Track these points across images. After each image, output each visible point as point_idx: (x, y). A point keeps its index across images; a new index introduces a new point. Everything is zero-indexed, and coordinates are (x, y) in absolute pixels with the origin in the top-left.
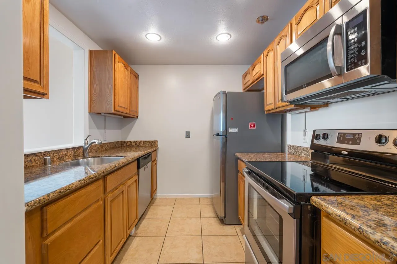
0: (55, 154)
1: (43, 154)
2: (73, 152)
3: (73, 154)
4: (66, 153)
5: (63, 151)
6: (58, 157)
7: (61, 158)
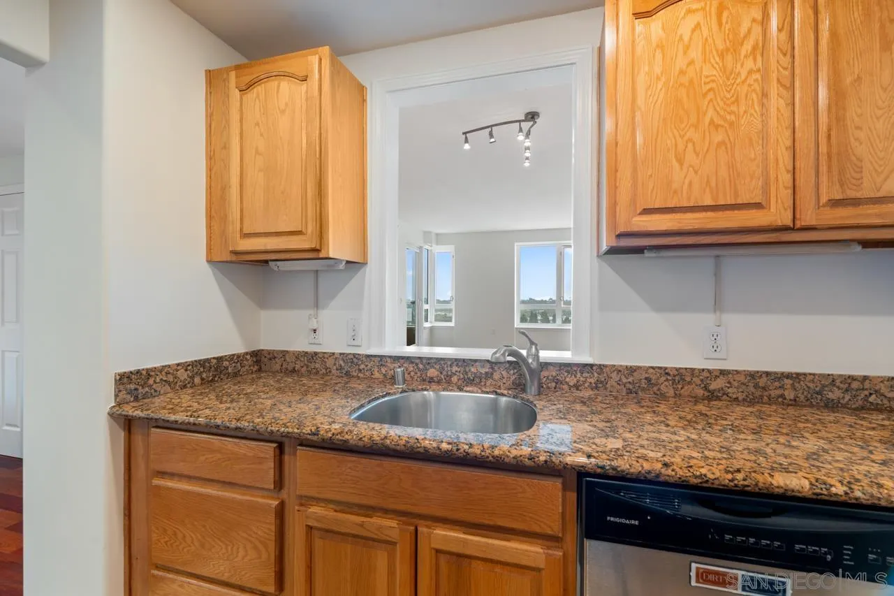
0: (455, 369)
1: (424, 361)
2: (512, 372)
3: (513, 378)
4: (487, 370)
5: (477, 364)
6: (462, 376)
7: (473, 380)
